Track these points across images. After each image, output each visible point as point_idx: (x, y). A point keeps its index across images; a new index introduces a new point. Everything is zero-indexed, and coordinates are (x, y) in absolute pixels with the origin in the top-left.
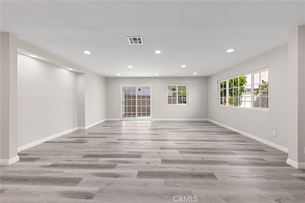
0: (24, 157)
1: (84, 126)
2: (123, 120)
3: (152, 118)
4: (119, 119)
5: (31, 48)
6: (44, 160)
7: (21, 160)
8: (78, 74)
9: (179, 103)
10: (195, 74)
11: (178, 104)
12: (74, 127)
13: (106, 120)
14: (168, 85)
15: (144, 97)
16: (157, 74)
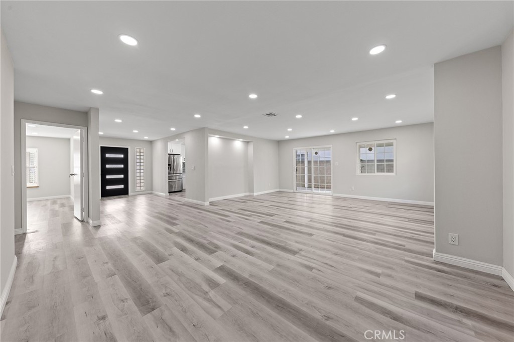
0: (211, 204)
1: (253, 192)
2: (296, 191)
3: (334, 193)
4: (292, 191)
5: (215, 132)
6: (220, 207)
7: (210, 205)
8: (248, 142)
9: (377, 172)
10: (399, 122)
11: (377, 174)
12: (245, 192)
13: (278, 190)
14: (358, 144)
15: (322, 162)
16: (332, 131)
